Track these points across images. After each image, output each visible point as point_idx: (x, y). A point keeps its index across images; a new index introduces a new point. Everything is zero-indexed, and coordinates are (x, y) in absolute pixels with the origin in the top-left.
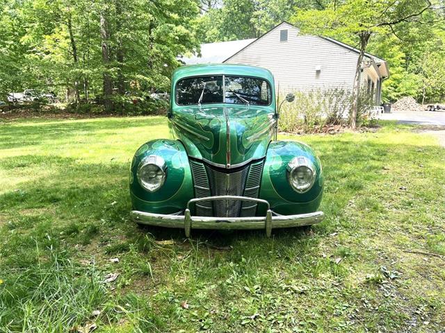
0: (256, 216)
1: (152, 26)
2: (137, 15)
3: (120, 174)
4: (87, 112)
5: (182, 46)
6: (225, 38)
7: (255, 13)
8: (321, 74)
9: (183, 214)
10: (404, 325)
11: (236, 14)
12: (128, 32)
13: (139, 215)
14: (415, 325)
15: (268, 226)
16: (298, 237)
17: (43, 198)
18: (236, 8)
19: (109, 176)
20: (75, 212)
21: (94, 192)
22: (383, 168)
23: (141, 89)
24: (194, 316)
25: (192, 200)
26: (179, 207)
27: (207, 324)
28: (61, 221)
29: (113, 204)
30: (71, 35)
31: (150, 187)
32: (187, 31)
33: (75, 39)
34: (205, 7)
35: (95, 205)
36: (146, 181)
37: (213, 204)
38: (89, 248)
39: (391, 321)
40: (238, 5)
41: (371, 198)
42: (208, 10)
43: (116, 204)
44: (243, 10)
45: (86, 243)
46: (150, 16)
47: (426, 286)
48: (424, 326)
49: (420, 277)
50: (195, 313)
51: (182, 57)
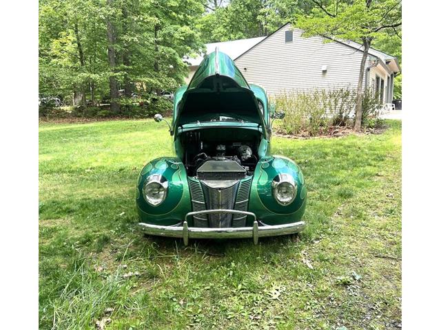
0: (246, 226)
1: (157, 28)
2: (144, 19)
3: (128, 184)
4: (93, 115)
5: (188, 47)
6: (232, 36)
7: (262, 11)
8: (327, 74)
9: (182, 225)
10: (360, 318)
11: (243, 12)
12: (134, 36)
13: (144, 226)
14: (369, 318)
15: (255, 236)
16: (285, 243)
17: (59, 209)
18: (242, 6)
19: (117, 186)
20: (88, 223)
21: (104, 203)
22: (377, 175)
23: (147, 92)
24: (189, 312)
25: (189, 214)
26: (179, 219)
27: (199, 318)
28: (77, 231)
29: (121, 214)
30: (78, 39)
31: (154, 201)
32: (192, 32)
33: (81, 43)
34: (211, 5)
35: (105, 216)
36: (150, 196)
37: (208, 217)
38: (102, 255)
39: (349, 315)
40: (244, 4)
41: (358, 206)
42: (214, 8)
43: (125, 214)
44: (249, 7)
45: (99, 251)
46: (157, 19)
47: (386, 286)
48: (376, 320)
49: (383, 278)
50: (190, 310)
51: (188, 58)
